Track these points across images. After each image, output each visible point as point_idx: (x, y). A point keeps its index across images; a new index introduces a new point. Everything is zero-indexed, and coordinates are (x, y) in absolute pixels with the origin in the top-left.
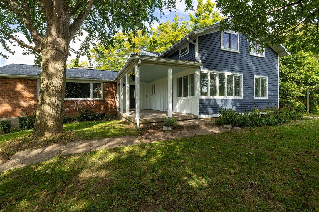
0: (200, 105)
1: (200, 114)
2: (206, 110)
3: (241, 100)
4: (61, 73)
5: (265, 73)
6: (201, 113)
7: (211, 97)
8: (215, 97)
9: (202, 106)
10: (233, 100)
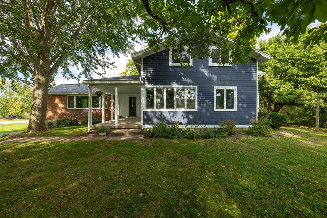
0: (145, 116)
1: (144, 124)
2: (151, 121)
3: (194, 112)
4: (41, 96)
5: (232, 83)
6: (146, 124)
7: (157, 110)
8: (161, 110)
9: (146, 117)
10: (184, 112)
